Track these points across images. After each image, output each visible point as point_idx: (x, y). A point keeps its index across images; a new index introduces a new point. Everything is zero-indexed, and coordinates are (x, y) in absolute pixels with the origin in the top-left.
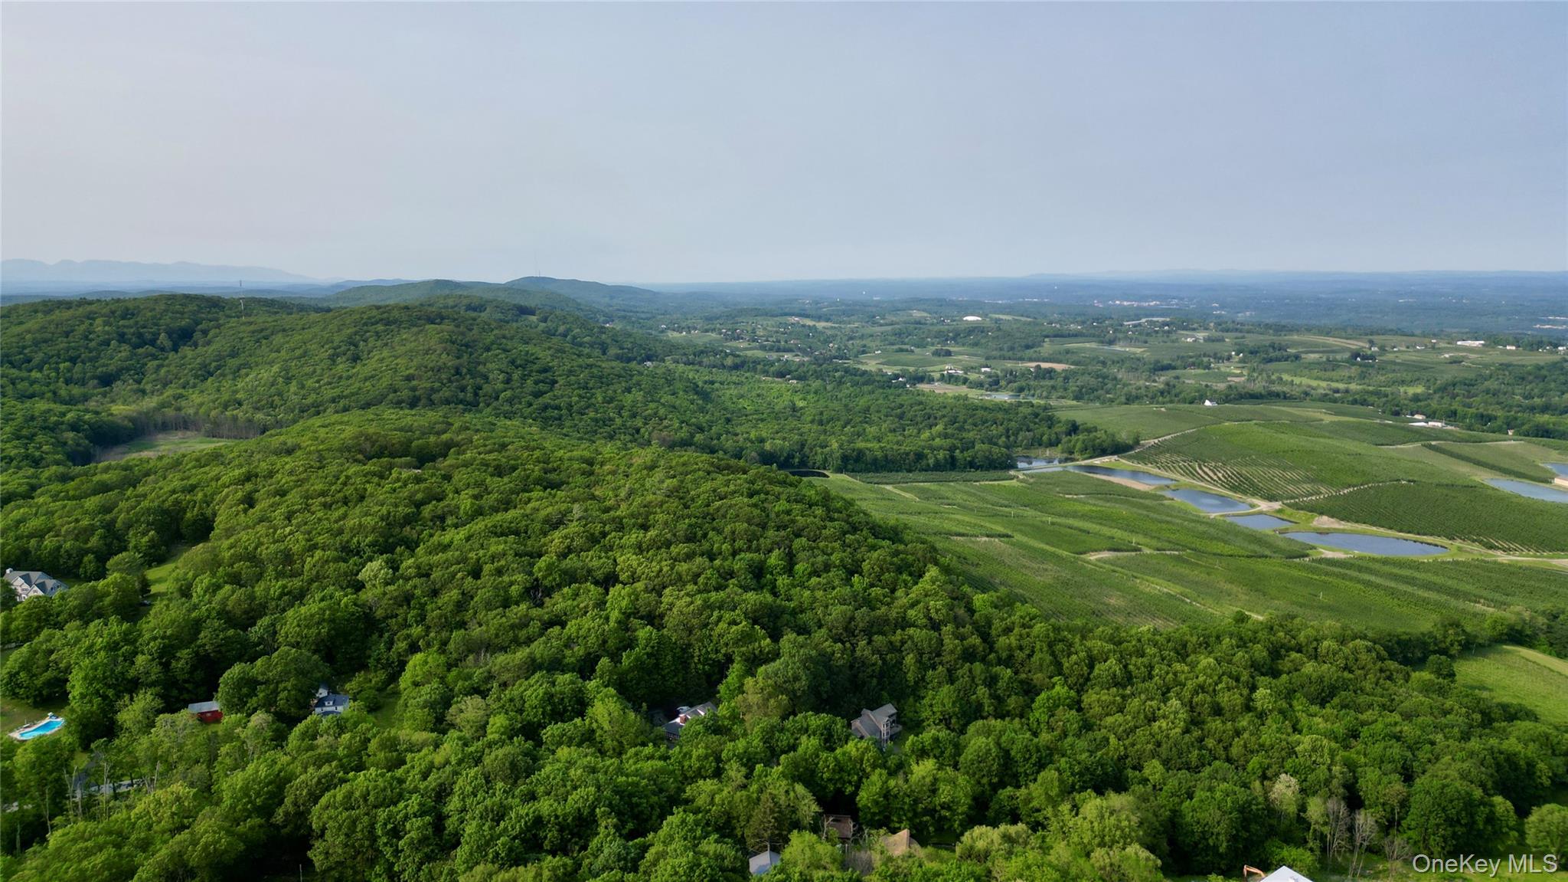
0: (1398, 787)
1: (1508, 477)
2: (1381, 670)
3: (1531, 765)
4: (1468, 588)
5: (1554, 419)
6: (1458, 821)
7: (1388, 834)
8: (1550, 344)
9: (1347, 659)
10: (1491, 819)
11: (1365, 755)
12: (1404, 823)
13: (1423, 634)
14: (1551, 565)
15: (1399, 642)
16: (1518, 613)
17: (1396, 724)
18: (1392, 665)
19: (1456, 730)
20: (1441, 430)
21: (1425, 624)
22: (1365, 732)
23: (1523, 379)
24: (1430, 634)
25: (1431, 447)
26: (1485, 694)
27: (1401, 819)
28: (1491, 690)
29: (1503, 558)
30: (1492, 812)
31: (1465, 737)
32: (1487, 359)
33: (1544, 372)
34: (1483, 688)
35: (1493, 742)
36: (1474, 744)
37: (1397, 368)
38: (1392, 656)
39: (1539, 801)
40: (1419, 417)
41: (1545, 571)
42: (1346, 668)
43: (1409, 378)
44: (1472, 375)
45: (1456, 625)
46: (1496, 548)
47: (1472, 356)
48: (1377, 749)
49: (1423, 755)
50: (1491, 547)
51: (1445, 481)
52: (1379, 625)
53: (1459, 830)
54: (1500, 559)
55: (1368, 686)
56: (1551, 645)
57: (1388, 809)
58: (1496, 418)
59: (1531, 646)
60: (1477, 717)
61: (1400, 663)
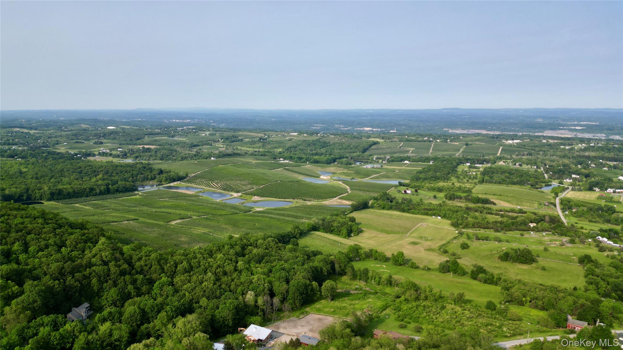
0: (285, 286)
1: (308, 177)
2: (277, 247)
3: (321, 269)
4: (299, 214)
5: (319, 157)
6: (303, 293)
7: (283, 303)
8: (316, 133)
9: (266, 245)
10: (312, 290)
11: (274, 278)
12: (288, 298)
13: (288, 232)
14: (321, 204)
15: (282, 237)
16: (314, 221)
17: (283, 264)
18: (280, 245)
19: (300, 262)
20: (288, 163)
21: (288, 229)
22: (274, 269)
23: (309, 145)
24: (290, 232)
25: (286, 169)
26: (307, 249)
27: (287, 297)
28: (309, 247)
29: (309, 203)
30: (312, 287)
31: (303, 264)
32: (299, 139)
33: (315, 142)
34: (306, 247)
35: (311, 264)
36: (306, 266)
37: (273, 143)
38: (280, 241)
39: (324, 280)
40: (281, 159)
41: (320, 206)
42: (267, 249)
43: (277, 146)
44: (295, 144)
45: (298, 227)
46: (307, 200)
47: (295, 138)
48: (278, 275)
49: (291, 273)
50: (305, 200)
51: (291, 180)
52: (275, 232)
53: (304, 296)
54: (308, 204)
55: (273, 253)
56: (324, 229)
57: (282, 294)
58: (303, 158)
59: (318, 231)
60: (306, 257)
61: (283, 243)
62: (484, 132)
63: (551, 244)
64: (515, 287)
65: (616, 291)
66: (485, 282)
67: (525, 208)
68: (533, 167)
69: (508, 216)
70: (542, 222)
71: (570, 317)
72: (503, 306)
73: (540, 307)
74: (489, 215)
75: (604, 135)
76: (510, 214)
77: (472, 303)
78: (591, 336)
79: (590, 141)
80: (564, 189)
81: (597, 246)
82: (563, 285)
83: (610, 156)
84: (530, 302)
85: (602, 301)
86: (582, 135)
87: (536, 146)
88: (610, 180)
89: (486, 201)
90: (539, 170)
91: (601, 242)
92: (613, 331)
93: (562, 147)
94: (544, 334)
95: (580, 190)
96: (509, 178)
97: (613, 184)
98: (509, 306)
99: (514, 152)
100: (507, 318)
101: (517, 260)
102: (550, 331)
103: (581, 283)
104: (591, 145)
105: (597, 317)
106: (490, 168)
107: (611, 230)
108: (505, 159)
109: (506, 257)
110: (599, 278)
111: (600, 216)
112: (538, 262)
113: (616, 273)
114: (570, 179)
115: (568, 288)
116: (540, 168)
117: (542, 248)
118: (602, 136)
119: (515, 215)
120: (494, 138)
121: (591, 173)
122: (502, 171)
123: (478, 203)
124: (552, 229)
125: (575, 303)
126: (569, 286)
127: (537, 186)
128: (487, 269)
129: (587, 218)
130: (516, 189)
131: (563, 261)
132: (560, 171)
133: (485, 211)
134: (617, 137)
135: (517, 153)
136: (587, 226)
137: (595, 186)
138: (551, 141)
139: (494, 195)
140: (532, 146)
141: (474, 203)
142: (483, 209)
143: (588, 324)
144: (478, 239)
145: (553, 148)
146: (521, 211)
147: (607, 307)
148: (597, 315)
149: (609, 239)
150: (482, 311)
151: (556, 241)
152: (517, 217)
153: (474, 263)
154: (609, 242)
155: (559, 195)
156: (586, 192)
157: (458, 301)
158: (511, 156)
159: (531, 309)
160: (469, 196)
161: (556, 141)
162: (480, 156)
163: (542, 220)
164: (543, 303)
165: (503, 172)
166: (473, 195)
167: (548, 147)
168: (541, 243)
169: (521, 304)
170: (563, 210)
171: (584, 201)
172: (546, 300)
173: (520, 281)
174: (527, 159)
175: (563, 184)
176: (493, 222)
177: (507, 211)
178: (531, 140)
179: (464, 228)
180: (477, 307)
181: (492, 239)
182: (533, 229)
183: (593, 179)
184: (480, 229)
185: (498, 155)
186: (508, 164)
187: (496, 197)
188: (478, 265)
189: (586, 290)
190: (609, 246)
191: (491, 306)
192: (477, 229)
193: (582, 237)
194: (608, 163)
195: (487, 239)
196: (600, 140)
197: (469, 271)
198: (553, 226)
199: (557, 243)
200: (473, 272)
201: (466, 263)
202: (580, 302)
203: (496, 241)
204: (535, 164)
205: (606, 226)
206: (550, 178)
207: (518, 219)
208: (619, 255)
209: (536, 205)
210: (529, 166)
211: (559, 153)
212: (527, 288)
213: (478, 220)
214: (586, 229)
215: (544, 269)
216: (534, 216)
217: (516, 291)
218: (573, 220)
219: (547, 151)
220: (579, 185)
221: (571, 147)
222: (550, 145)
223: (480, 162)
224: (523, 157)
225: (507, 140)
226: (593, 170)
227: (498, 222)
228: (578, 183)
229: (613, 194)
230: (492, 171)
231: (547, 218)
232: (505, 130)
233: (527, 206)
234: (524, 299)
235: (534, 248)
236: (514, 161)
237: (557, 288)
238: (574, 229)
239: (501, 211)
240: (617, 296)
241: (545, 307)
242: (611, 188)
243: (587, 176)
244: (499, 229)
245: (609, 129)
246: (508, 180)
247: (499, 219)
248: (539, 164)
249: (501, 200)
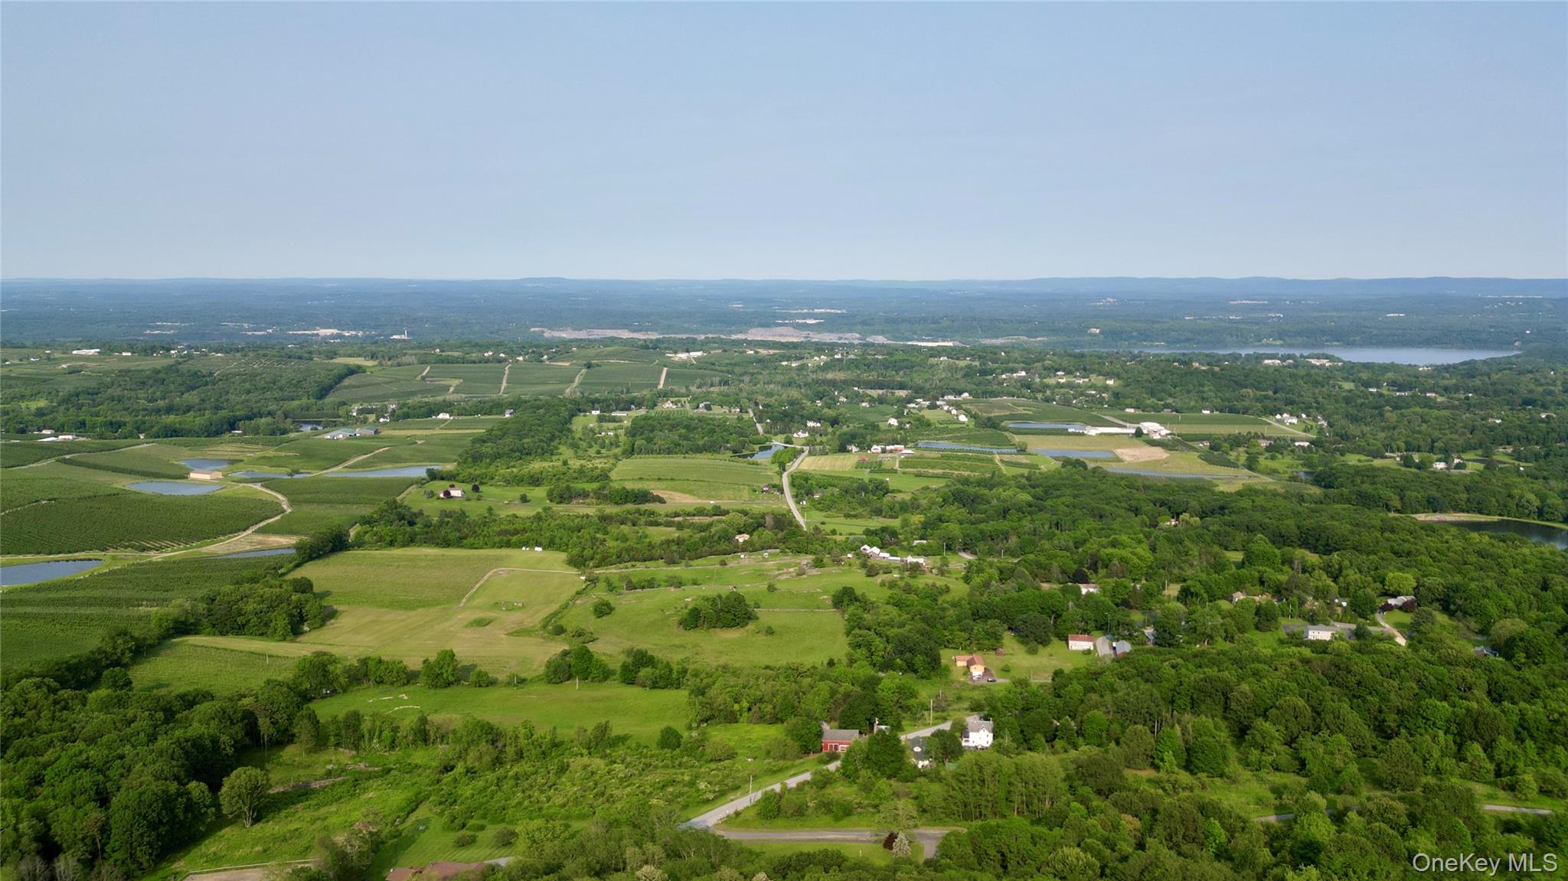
0: (96, 814)
1: (147, 479)
2: (55, 703)
3: (215, 741)
4: (128, 593)
5: (179, 418)
6: (161, 822)
7: (93, 867)
8: (163, 348)
9: (15, 704)
10: (190, 806)
11: (54, 797)
12: (108, 849)
13: (93, 653)
14: (201, 553)
15: (69, 668)
16: (181, 606)
17: (81, 752)
18: (65, 693)
19: (142, 735)
20: (71, 442)
21: (93, 641)
22: (49, 773)
23: (144, 383)
24: (100, 651)
25: (66, 462)
26: (163, 691)
27: (104, 845)
28: (168, 685)
29: (157, 557)
30: (189, 799)
31: (152, 738)
32: (106, 367)
33: (162, 375)
34: (160, 686)
35: (179, 733)
36: (162, 742)
37: (13, 382)
38: (64, 684)
39: (227, 771)
40: (48, 432)
41: (196, 561)
42: (17, 713)
43: (28, 392)
44: (93, 384)
45: (124, 633)
46: (150, 549)
47: (90, 364)
48: (66, 785)
49: (113, 773)
50: (143, 550)
51: (86, 494)
52: (45, 657)
53: (163, 830)
54: (154, 559)
55: (43, 724)
56: (214, 626)
57: (88, 841)
58: (125, 424)
59: (197, 633)
60: (160, 715)
61: (75, 689)
62: (625, 334)
63: (780, 574)
64: (717, 684)
65: (902, 653)
66: (655, 686)
67: (724, 503)
68: (733, 411)
69: (692, 525)
70: (760, 529)
71: (826, 727)
72: (694, 734)
73: (768, 717)
74: (651, 528)
75: (858, 335)
76: (696, 519)
77: (628, 742)
78: (867, 758)
79: (833, 350)
80: (797, 454)
81: (864, 565)
82: (809, 661)
83: (871, 378)
84: (750, 709)
85: (880, 679)
86: (819, 336)
87: (735, 365)
88: (875, 427)
89: (643, 497)
90: (745, 416)
91: (868, 556)
92: (903, 737)
93: (784, 363)
94: (780, 776)
95: (824, 453)
96: (687, 439)
97: (881, 436)
98: (708, 730)
99: (693, 378)
100: (705, 758)
101: (717, 621)
102: (793, 766)
103: (840, 648)
104: (836, 357)
105: (875, 714)
106: (646, 418)
107: (884, 530)
108: (676, 396)
109: (694, 619)
110: (872, 633)
111: (864, 503)
112: (757, 619)
113: (900, 616)
114: (804, 432)
115: (818, 665)
116: (747, 412)
117: (763, 586)
118: (854, 338)
119: (706, 520)
120: (647, 348)
121: (841, 414)
122: (671, 423)
123: (626, 502)
124: (779, 541)
125: (833, 693)
126: (817, 659)
127: (745, 452)
128: (657, 655)
129: (841, 509)
130: (702, 461)
131: (805, 607)
132: (785, 414)
133: (643, 519)
134: (880, 339)
135: (698, 381)
136: (845, 527)
137: (851, 443)
138: (763, 352)
139: (659, 479)
140: (727, 365)
141: (617, 503)
142: (637, 515)
143: (860, 733)
144: (631, 587)
145: (767, 368)
146: (718, 511)
147: (890, 689)
148: (873, 710)
149: (882, 547)
150: (652, 756)
151: (789, 566)
152: (710, 525)
153: (627, 645)
154: (883, 555)
155: (787, 468)
156: (836, 456)
157: (597, 744)
158: (687, 387)
159: (751, 726)
160: (604, 488)
161: (772, 352)
162: (622, 392)
163: (760, 525)
164: (774, 708)
165: (673, 427)
166: (612, 484)
167: (758, 365)
168: (761, 575)
169: (732, 718)
170: (798, 498)
171: (833, 474)
172: (778, 700)
173: (725, 668)
174: (720, 394)
175: (792, 444)
176: (662, 543)
177: (688, 515)
178: (725, 351)
179: (597, 566)
180: (640, 750)
181: (664, 583)
182: (745, 548)
183: (845, 428)
184: (634, 563)
185: (661, 387)
186: (682, 405)
187: (664, 484)
188: (635, 650)
189: (852, 661)
190: (884, 563)
191: (670, 740)
192: (629, 564)
193: (836, 551)
194: (869, 392)
195: (651, 584)
196: (851, 346)
197: (616, 666)
198: (780, 535)
199: (791, 570)
200: (625, 667)
201: (610, 649)
202: (842, 690)
203: (671, 586)
204: (737, 402)
205: (876, 523)
206: (768, 433)
207: (713, 530)
208: (901, 578)
209: (746, 493)
210: (726, 409)
211: (779, 378)
212: (741, 681)
213: (628, 543)
214: (841, 534)
215: (770, 632)
216: (745, 518)
217: (718, 694)
218: (817, 516)
219: (758, 373)
220: (821, 443)
221: (800, 362)
222: (761, 361)
223: (622, 405)
224: (712, 389)
225: (676, 352)
226: (843, 410)
227: (673, 541)
228: (819, 439)
229: (882, 455)
230: (651, 425)
231: (769, 520)
232: (669, 329)
233: (730, 499)
234: (736, 707)
235: (748, 589)
236: (694, 399)
237: (797, 670)
238: (820, 536)
239: (677, 515)
240: (904, 664)
241: (779, 716)
242: (878, 443)
243: (834, 422)
244: (676, 556)
245: (864, 323)
246: (685, 443)
247: (673, 533)
248: (745, 402)
249: (676, 490)
